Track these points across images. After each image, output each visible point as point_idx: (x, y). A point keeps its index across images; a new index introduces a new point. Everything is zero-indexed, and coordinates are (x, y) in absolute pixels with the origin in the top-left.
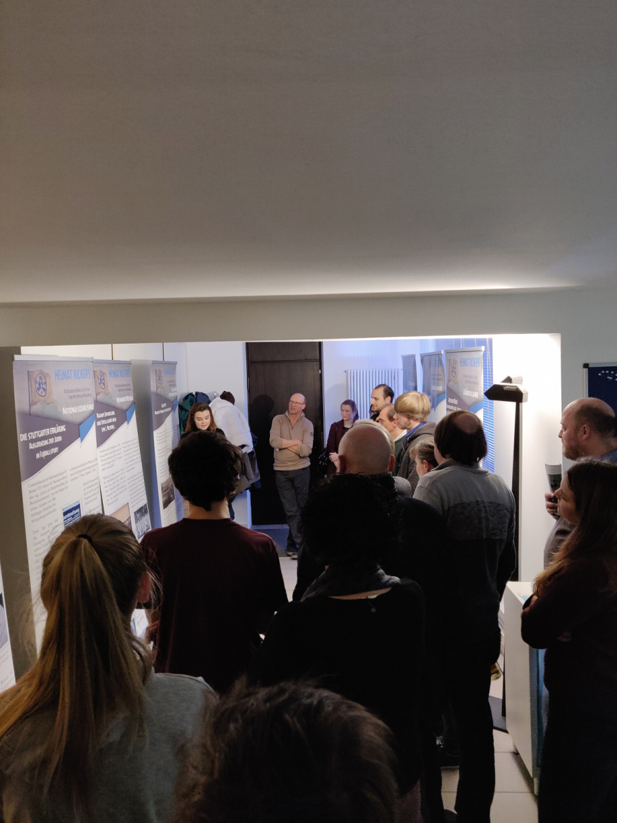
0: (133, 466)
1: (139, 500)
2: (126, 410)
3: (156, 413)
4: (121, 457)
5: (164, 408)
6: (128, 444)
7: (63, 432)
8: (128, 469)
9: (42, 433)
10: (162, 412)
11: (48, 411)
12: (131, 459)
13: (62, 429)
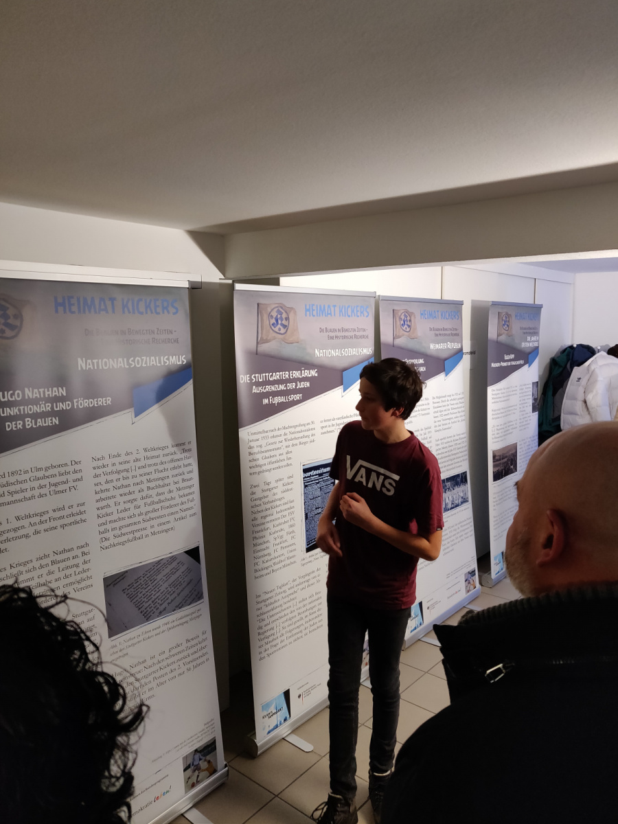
0: (450, 426)
1: (453, 466)
2: (446, 359)
3: (493, 365)
4: (428, 414)
5: (510, 360)
6: (443, 399)
7: (313, 377)
8: (438, 428)
9: (276, 376)
10: (504, 364)
11: (289, 351)
12: (444, 417)
13: (313, 373)
